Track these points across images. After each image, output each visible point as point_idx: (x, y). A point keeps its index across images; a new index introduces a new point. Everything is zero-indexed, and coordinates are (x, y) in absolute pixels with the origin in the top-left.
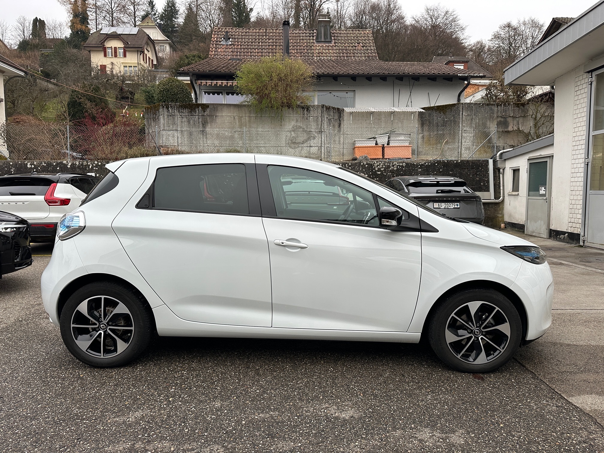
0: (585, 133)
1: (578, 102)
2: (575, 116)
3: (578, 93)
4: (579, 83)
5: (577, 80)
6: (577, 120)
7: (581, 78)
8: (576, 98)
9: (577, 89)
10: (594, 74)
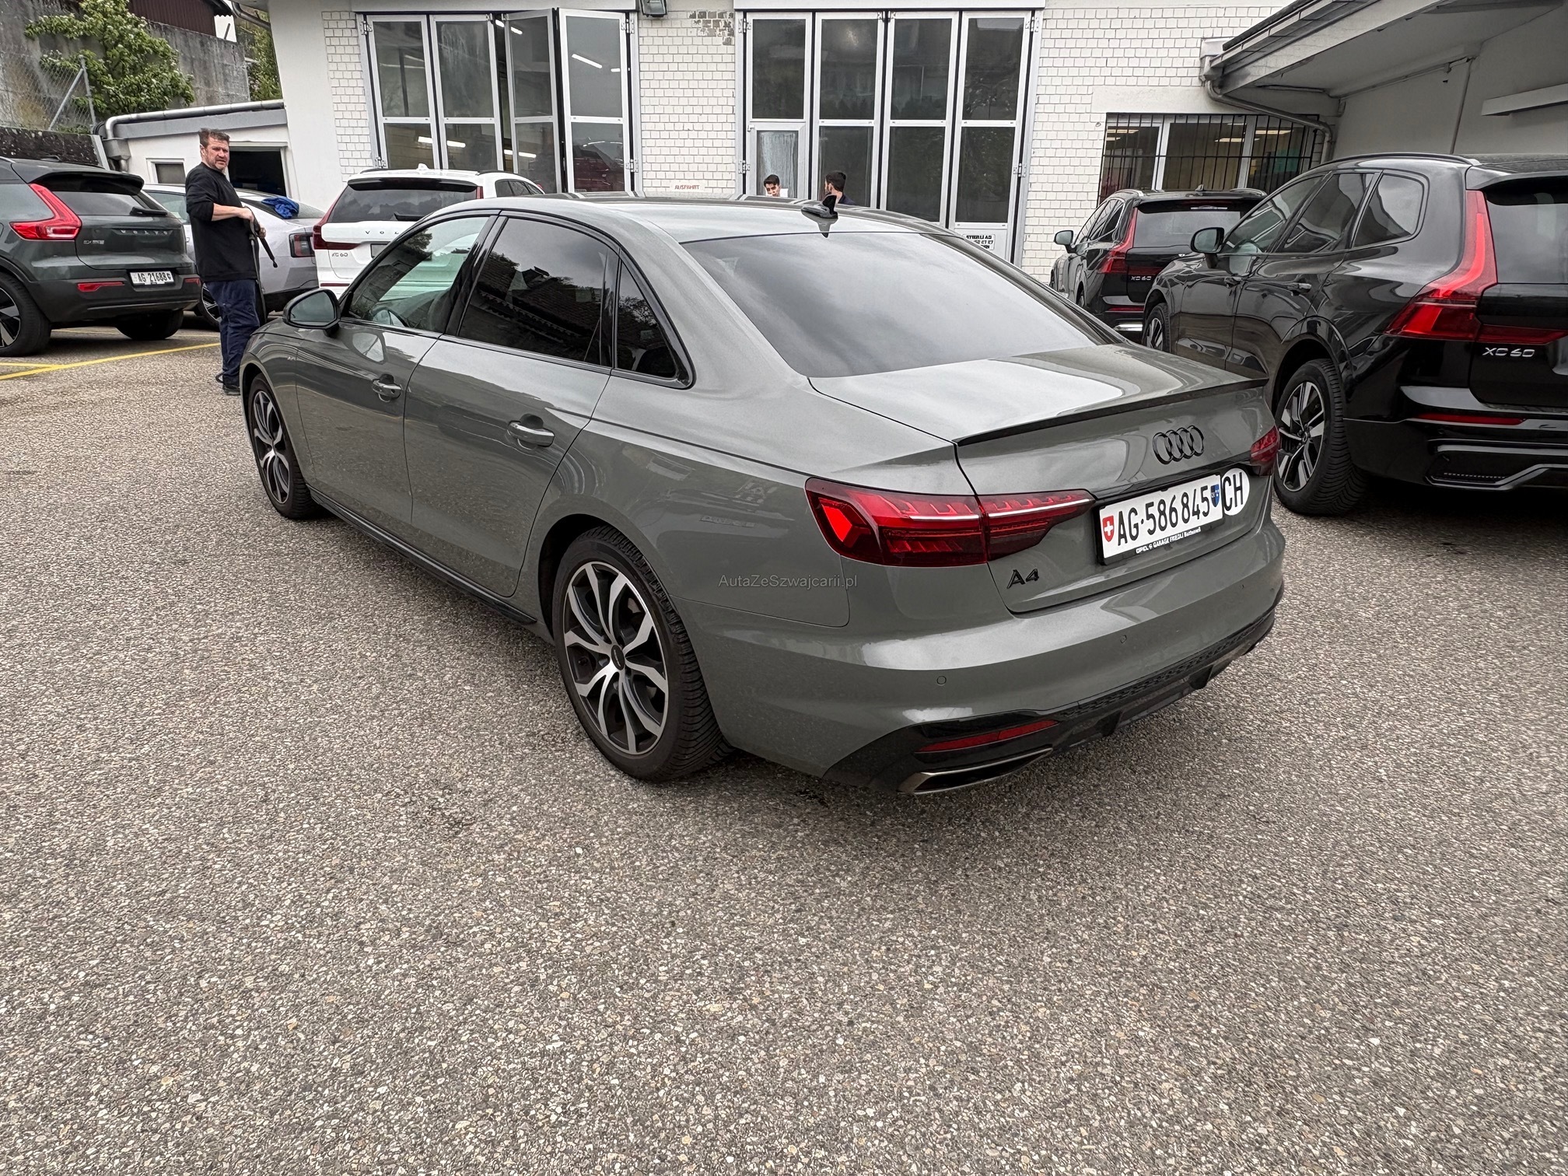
0: (368, 115)
1: (337, 58)
2: (335, 83)
3: (335, 42)
4: (333, 25)
5: (327, 16)
6: (340, 91)
7: (336, 16)
8: (332, 50)
9: (329, 33)
10: (371, 19)
